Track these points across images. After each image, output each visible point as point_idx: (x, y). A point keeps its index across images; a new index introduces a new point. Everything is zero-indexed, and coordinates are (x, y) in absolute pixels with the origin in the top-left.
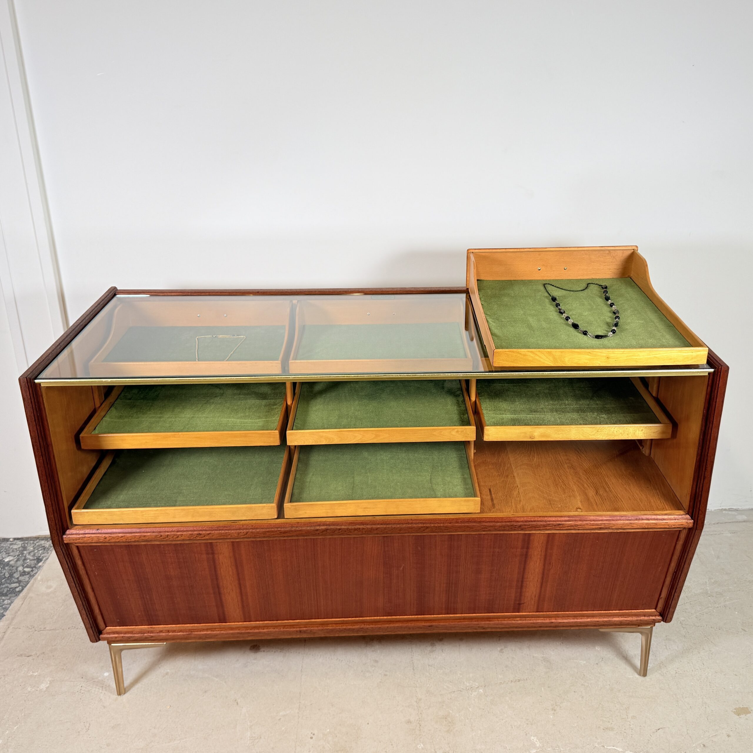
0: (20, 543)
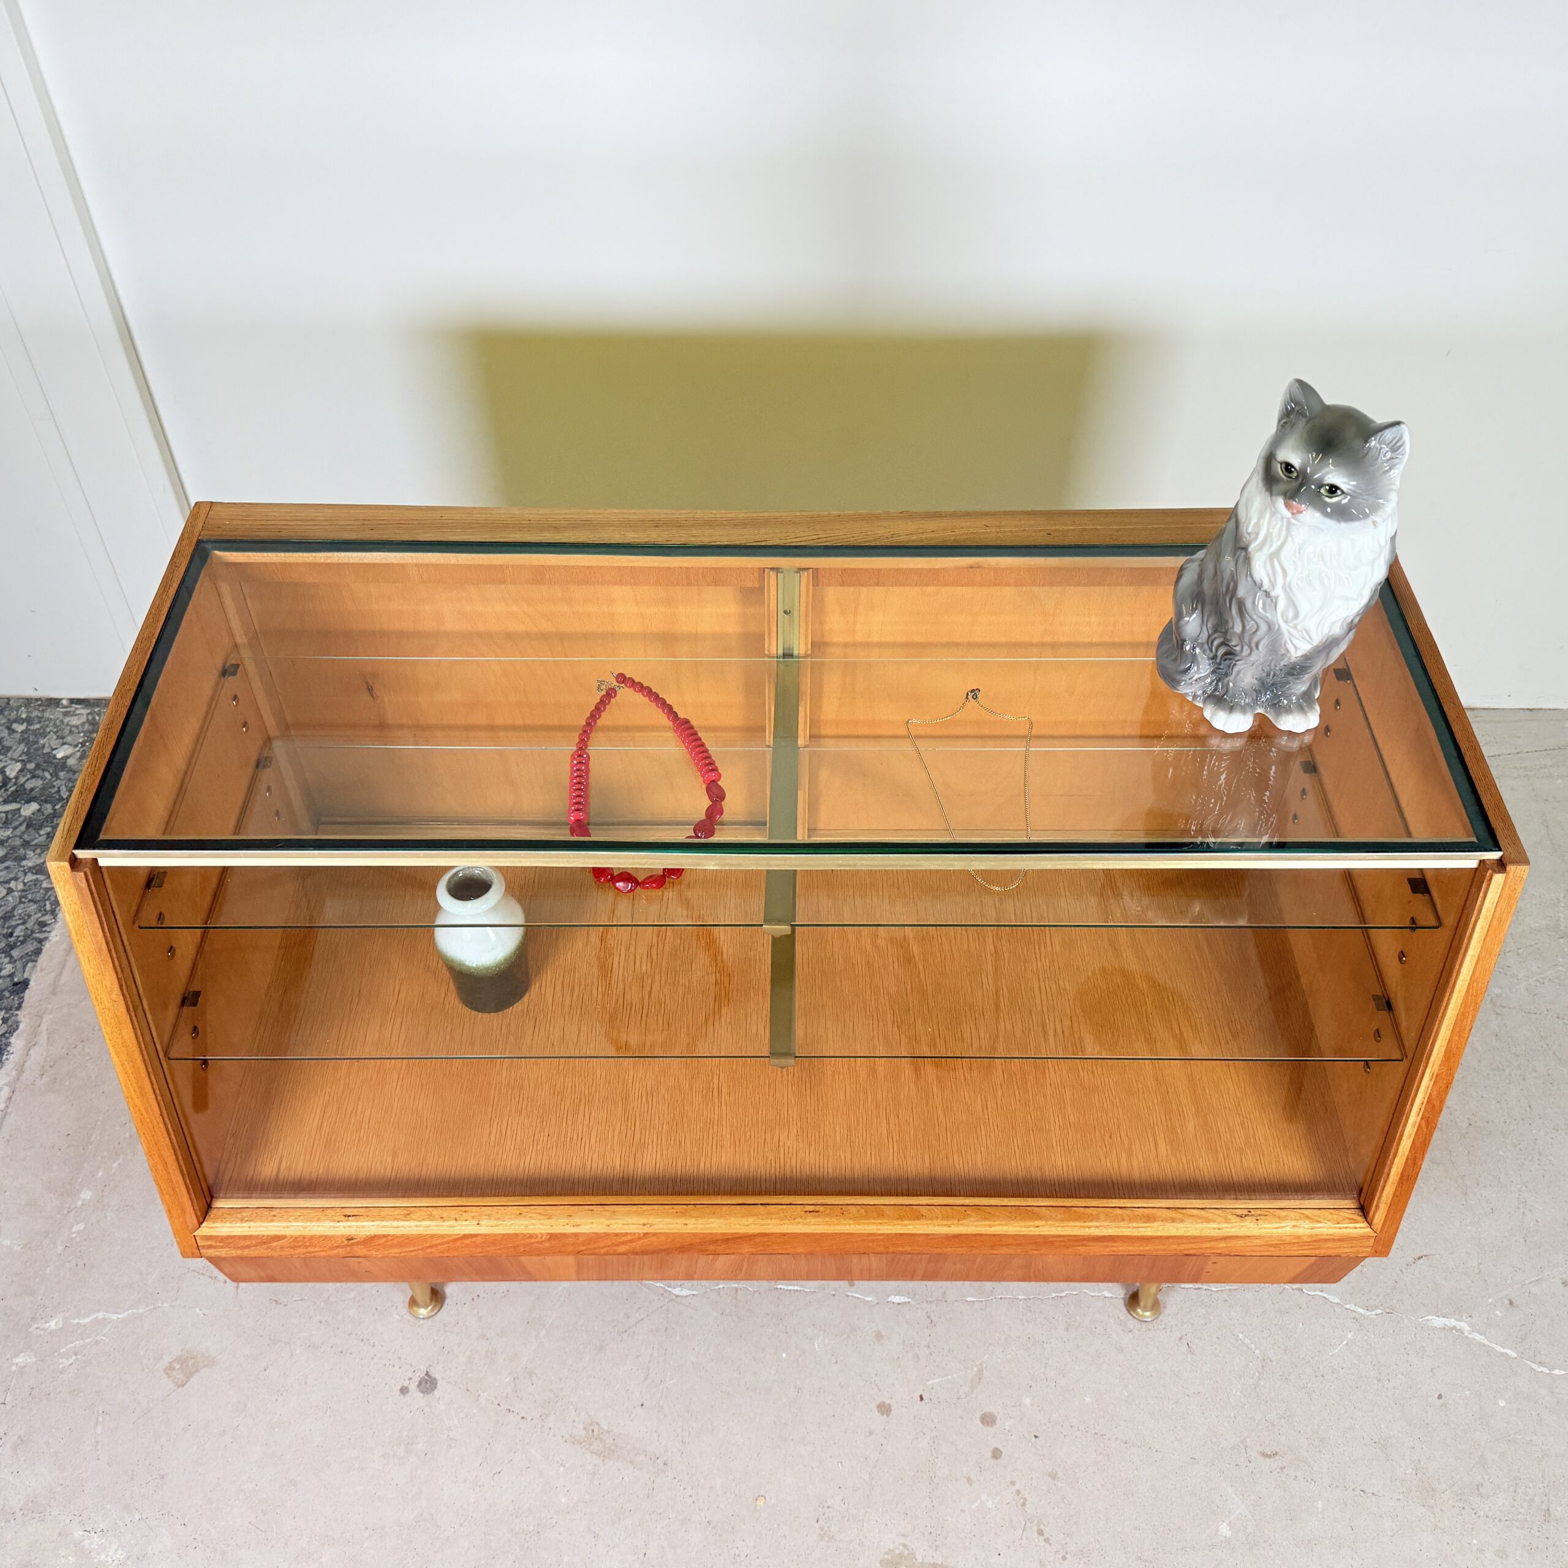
0: (83, 711)
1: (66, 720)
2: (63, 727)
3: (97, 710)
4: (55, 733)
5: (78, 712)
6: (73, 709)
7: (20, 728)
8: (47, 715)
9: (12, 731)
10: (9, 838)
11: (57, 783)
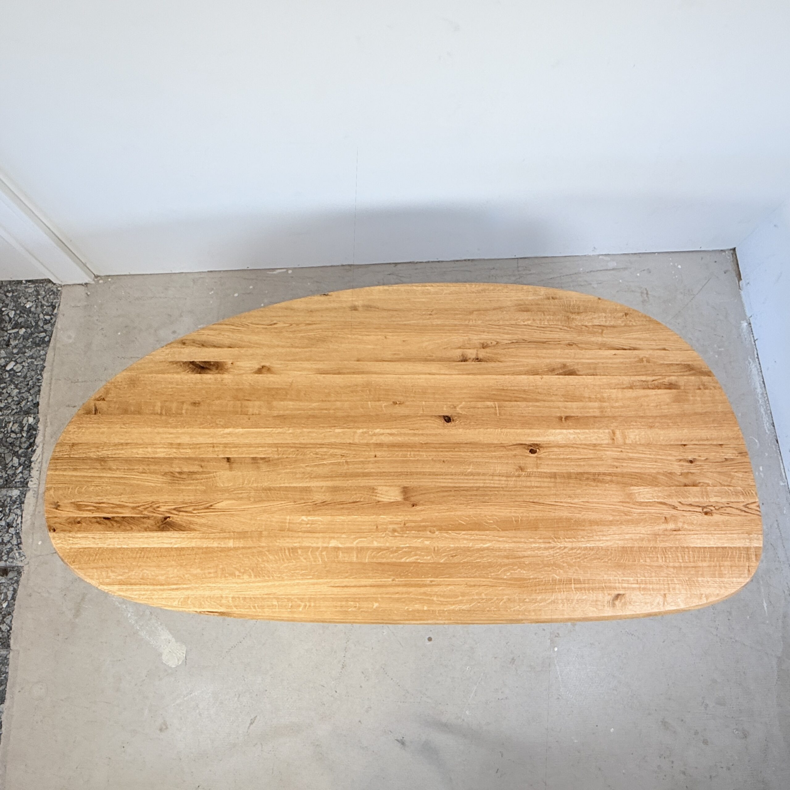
1: (27, 290)
2: (26, 293)
3: (37, 284)
4: (24, 296)
5: (30, 286)
6: (28, 285)
7: (10, 295)
8: (18, 288)
9: (7, 296)
10: (17, 344)
11: (30, 319)
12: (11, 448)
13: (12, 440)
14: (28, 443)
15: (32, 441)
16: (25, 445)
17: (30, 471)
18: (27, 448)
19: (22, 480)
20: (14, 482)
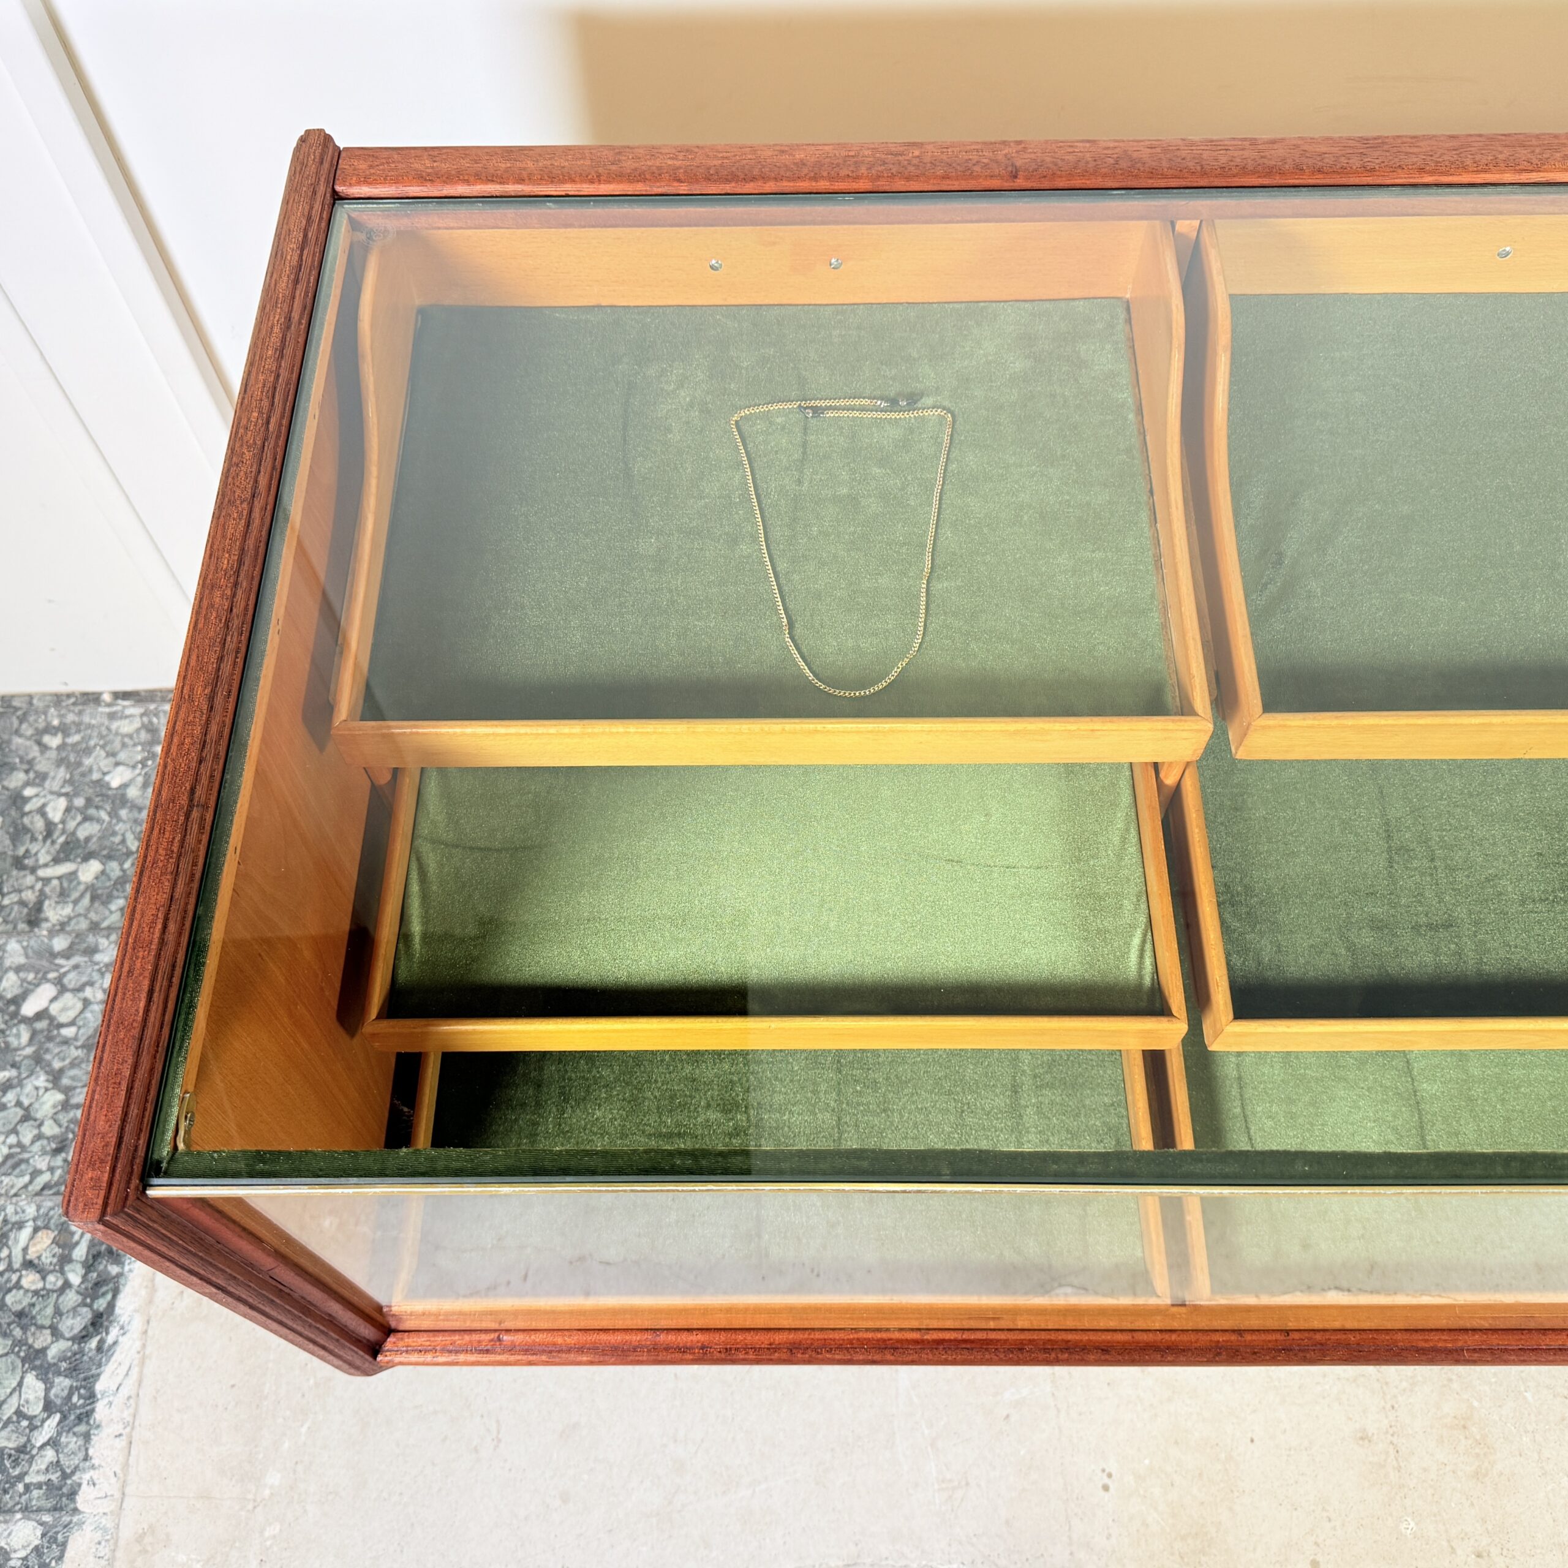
0: (134, 711)
2: (111, 737)
4: (103, 747)
5: (128, 712)
6: (119, 708)
7: (54, 741)
8: (86, 719)
9: (43, 748)
10: (70, 919)
12: (17, 1332)
13: (26, 1302)
14: (86, 1314)
15: (101, 1304)
16: (72, 1325)
17: (87, 1437)
18: (83, 1337)
19: (55, 1477)
20: (20, 1487)
